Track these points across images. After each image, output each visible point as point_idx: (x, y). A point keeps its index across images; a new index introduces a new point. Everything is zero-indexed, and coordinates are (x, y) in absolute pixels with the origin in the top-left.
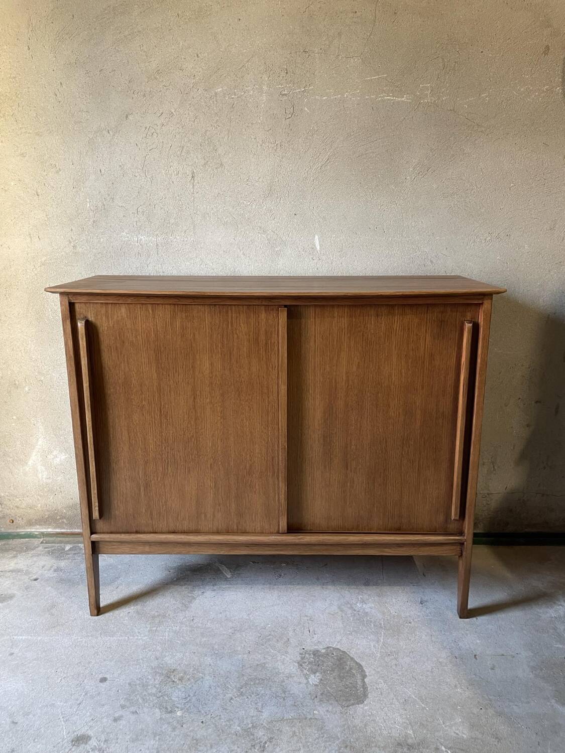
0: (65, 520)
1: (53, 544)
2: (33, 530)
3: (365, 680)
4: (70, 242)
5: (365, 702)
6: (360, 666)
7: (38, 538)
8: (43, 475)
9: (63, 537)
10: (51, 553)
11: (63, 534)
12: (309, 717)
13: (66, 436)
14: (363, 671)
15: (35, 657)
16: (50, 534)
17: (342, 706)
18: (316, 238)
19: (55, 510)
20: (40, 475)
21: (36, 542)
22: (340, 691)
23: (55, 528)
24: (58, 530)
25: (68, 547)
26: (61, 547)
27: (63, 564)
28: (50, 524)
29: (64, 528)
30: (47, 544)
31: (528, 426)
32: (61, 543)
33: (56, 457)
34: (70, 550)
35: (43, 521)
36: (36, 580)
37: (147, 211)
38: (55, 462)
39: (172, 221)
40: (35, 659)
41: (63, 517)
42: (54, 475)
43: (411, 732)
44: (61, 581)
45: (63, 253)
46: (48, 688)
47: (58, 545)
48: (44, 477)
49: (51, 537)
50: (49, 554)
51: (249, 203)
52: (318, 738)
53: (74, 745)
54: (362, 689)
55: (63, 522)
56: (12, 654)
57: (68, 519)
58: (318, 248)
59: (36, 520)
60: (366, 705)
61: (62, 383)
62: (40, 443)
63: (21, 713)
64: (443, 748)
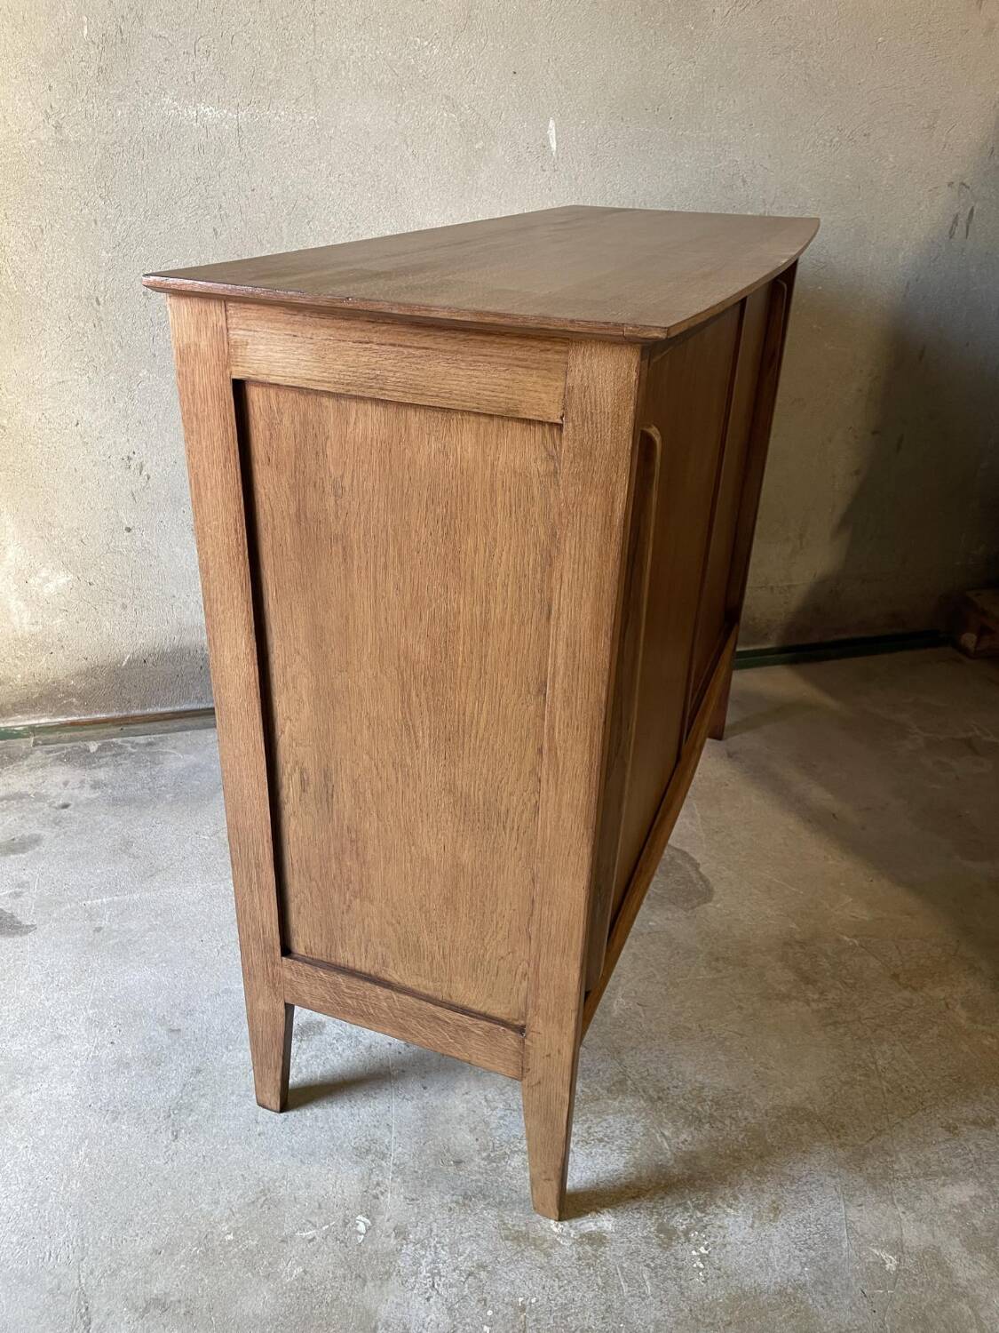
0: (74, 700)
1: (60, 745)
2: (9, 725)
3: (701, 870)
4: (48, 117)
5: (714, 899)
6: (684, 854)
7: (24, 737)
8: (21, 619)
9: (74, 730)
10: (67, 759)
11: (73, 724)
12: (645, 931)
13: (64, 539)
14: (692, 859)
15: (147, 926)
16: (49, 727)
17: (686, 910)
18: (550, 126)
19: (54, 683)
20: (16, 619)
21: (24, 744)
22: (673, 889)
23: (54, 716)
24: (62, 719)
25: (93, 747)
26: (79, 747)
27: (101, 775)
28: (43, 710)
29: (73, 714)
30: (48, 746)
31: (857, 473)
32: (76, 741)
33: (47, 580)
34: (100, 749)
35: (27, 704)
36: (65, 806)
37: (216, 50)
38: (46, 590)
39: (271, 75)
40: (149, 930)
41: (69, 695)
42: (44, 616)
43: (794, 926)
44: (115, 802)
45: (34, 141)
46: (203, 968)
47: (72, 744)
48: (25, 621)
49: (51, 733)
50: (61, 761)
51: (426, 43)
52: (671, 957)
53: (301, 1040)
54: (701, 883)
55: (72, 703)
56: (98, 930)
57: (80, 697)
58: (554, 146)
59: (14, 705)
60: (718, 902)
61: (47, 431)
62: (10, 554)
63: (177, 1014)
64: (846, 938)
